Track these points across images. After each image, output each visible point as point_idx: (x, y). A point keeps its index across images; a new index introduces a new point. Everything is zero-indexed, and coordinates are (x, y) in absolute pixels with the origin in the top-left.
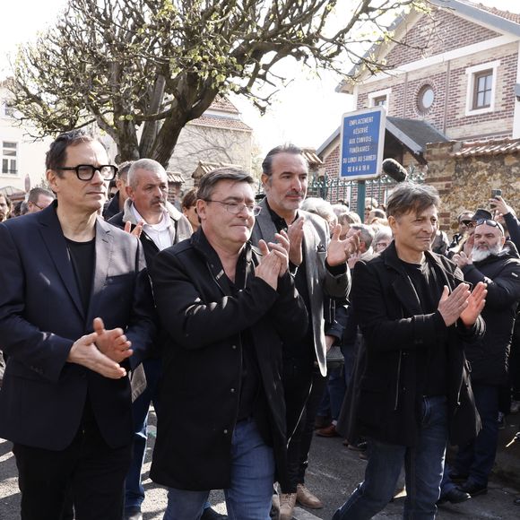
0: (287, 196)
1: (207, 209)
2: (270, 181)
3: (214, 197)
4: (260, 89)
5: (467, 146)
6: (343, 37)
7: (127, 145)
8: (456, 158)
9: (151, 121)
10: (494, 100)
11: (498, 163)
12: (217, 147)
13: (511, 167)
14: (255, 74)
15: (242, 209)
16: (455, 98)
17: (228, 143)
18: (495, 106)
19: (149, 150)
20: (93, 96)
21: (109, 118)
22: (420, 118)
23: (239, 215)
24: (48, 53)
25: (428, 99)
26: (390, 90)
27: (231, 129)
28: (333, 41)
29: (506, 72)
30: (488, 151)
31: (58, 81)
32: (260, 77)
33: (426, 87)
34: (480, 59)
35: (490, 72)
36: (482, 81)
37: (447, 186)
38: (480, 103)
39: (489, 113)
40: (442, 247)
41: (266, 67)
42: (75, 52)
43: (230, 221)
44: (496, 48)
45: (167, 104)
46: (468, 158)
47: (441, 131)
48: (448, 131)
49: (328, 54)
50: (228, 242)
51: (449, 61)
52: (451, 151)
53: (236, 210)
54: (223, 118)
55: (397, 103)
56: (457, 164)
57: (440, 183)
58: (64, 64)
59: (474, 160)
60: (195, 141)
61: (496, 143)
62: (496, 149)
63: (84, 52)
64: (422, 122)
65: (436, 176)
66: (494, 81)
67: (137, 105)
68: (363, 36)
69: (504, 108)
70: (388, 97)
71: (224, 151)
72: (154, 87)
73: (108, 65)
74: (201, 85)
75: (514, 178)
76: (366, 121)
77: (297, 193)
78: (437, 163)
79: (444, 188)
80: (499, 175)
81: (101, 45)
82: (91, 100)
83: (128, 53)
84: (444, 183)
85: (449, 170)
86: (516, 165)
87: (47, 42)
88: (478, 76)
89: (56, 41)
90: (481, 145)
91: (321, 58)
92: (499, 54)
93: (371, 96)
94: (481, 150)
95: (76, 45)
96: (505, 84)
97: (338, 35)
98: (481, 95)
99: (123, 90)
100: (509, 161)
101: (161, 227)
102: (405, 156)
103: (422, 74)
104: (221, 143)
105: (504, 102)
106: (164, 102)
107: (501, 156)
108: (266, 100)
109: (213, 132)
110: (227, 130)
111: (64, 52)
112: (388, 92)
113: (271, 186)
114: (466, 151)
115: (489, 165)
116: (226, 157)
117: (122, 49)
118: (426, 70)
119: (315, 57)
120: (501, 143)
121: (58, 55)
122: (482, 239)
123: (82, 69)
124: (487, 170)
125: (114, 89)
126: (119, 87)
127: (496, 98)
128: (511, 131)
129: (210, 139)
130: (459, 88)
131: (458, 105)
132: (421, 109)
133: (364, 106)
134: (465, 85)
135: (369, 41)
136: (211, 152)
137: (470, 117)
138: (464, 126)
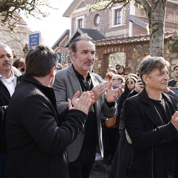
0: (84, 63)
2: (76, 55)
12: (16, 40)
14: (7, 15)
16: (108, 20)
17: (22, 38)
18: (122, 24)
22: (95, 28)
25: (98, 19)
26: (84, 16)
32: (9, 16)
33: (97, 15)
36: (118, 12)
38: (117, 23)
39: (120, 27)
47: (103, 34)
48: (106, 34)
55: (87, 22)
60: (6, 37)
64: (96, 30)
69: (125, 24)
70: (83, 20)
71: (20, 41)
77: (90, 61)
88: (116, 11)
93: (77, 19)
96: (126, 14)
98: (118, 19)
101: (9, 80)
104: (18, 38)
105: (125, 22)
110: (21, 32)
112: (83, 17)
113: (76, 58)
116: (20, 44)
127: (123, 20)
128: (128, 34)
129: (14, 37)
130: (109, 16)
131: (109, 23)
132: (96, 25)
133: (74, 23)
134: (111, 14)
135: (43, 5)
136: (14, 42)
137: (114, 28)
138: (112, 32)
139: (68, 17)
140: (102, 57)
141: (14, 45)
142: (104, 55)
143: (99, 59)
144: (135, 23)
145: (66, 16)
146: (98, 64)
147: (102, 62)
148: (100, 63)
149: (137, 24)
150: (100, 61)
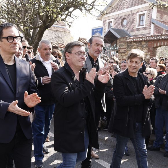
1: (70, 56)
3: (73, 52)
4: (69, 19)
5: (131, 39)
6: (93, 4)
7: (27, 36)
8: (127, 42)
9: (35, 29)
10: (145, 23)
11: (140, 44)
12: (59, 37)
13: (143, 45)
14: (67, 15)
15: (83, 56)
16: (133, 22)
17: (62, 35)
18: (145, 25)
19: (34, 38)
20: (17, 20)
21: (22, 27)
22: (122, 29)
23: (82, 58)
24: (2, 6)
25: (125, 22)
26: (113, 19)
27: (63, 31)
28: (90, 5)
29: (149, 14)
30: (137, 40)
31: (5, 15)
32: (69, 15)
33: (124, 19)
34: (141, 10)
35: (144, 14)
36: (142, 17)
37: (125, 51)
38: (141, 24)
39: (143, 28)
40: (116, 69)
41: (71, 12)
42: (11, 6)
43: (79, 60)
44: (146, 7)
45: (40, 23)
46: (131, 42)
48: (131, 33)
49: (89, 9)
50: (78, 67)
51: (132, 11)
52: (126, 40)
53: (80, 56)
54: (61, 27)
55: (115, 24)
56: (128, 43)
57: (123, 50)
58: (7, 10)
59: (133, 43)
60: (52, 35)
61: (139, 38)
62: (139, 39)
63: (14, 6)
65: (121, 47)
66: (145, 17)
67: (31, 23)
68: (99, 3)
69: (148, 26)
70: (112, 22)
71: (61, 38)
72: (36, 18)
73: (21, 11)
74: (51, 18)
75: (144, 48)
76: (98, 30)
77: (99, 51)
78: (122, 43)
79: (124, 51)
80: (140, 47)
81: (19, 4)
82: (16, 22)
83: (27, 7)
84: (124, 50)
85: (126, 46)
86: (145, 44)
87: (2, 3)
88: (140, 15)
89: (5, 2)
90: (135, 38)
91: (87, 10)
92: (147, 9)
94: (135, 40)
95: (11, 4)
96: (149, 18)
97: (92, 3)
98: (141, 22)
99: (25, 19)
100: (143, 43)
101: (48, 62)
102: (117, 41)
103: (123, 15)
104: (60, 36)
105: (148, 24)
106: (39, 23)
107: (140, 42)
108: (71, 23)
109: (57, 32)
110: (62, 31)
111: (7, 6)
112: (112, 20)
114: (130, 40)
115: (137, 44)
116: (61, 40)
117: (25, 6)
118: (124, 13)
119: (85, 10)
120: (141, 38)
121: (5, 7)
122: (123, 67)
123: (13, 12)
124: (136, 46)
125: (23, 19)
126: (24, 18)
127: (146, 23)
128: (150, 33)
129: (57, 34)
130: (134, 19)
131: (134, 25)
132: (123, 26)
133: (105, 24)
134: (136, 18)
135: (101, 5)
136: (57, 39)
137: (138, 29)
138: (136, 32)
139: (100, 20)
140: (151, 49)
141: (57, 41)
142: (153, 48)
143: (149, 51)
144: (156, 25)
145: (99, 20)
146: (147, 55)
147: (151, 53)
148: (149, 55)
149: (158, 25)
150: (150, 53)
